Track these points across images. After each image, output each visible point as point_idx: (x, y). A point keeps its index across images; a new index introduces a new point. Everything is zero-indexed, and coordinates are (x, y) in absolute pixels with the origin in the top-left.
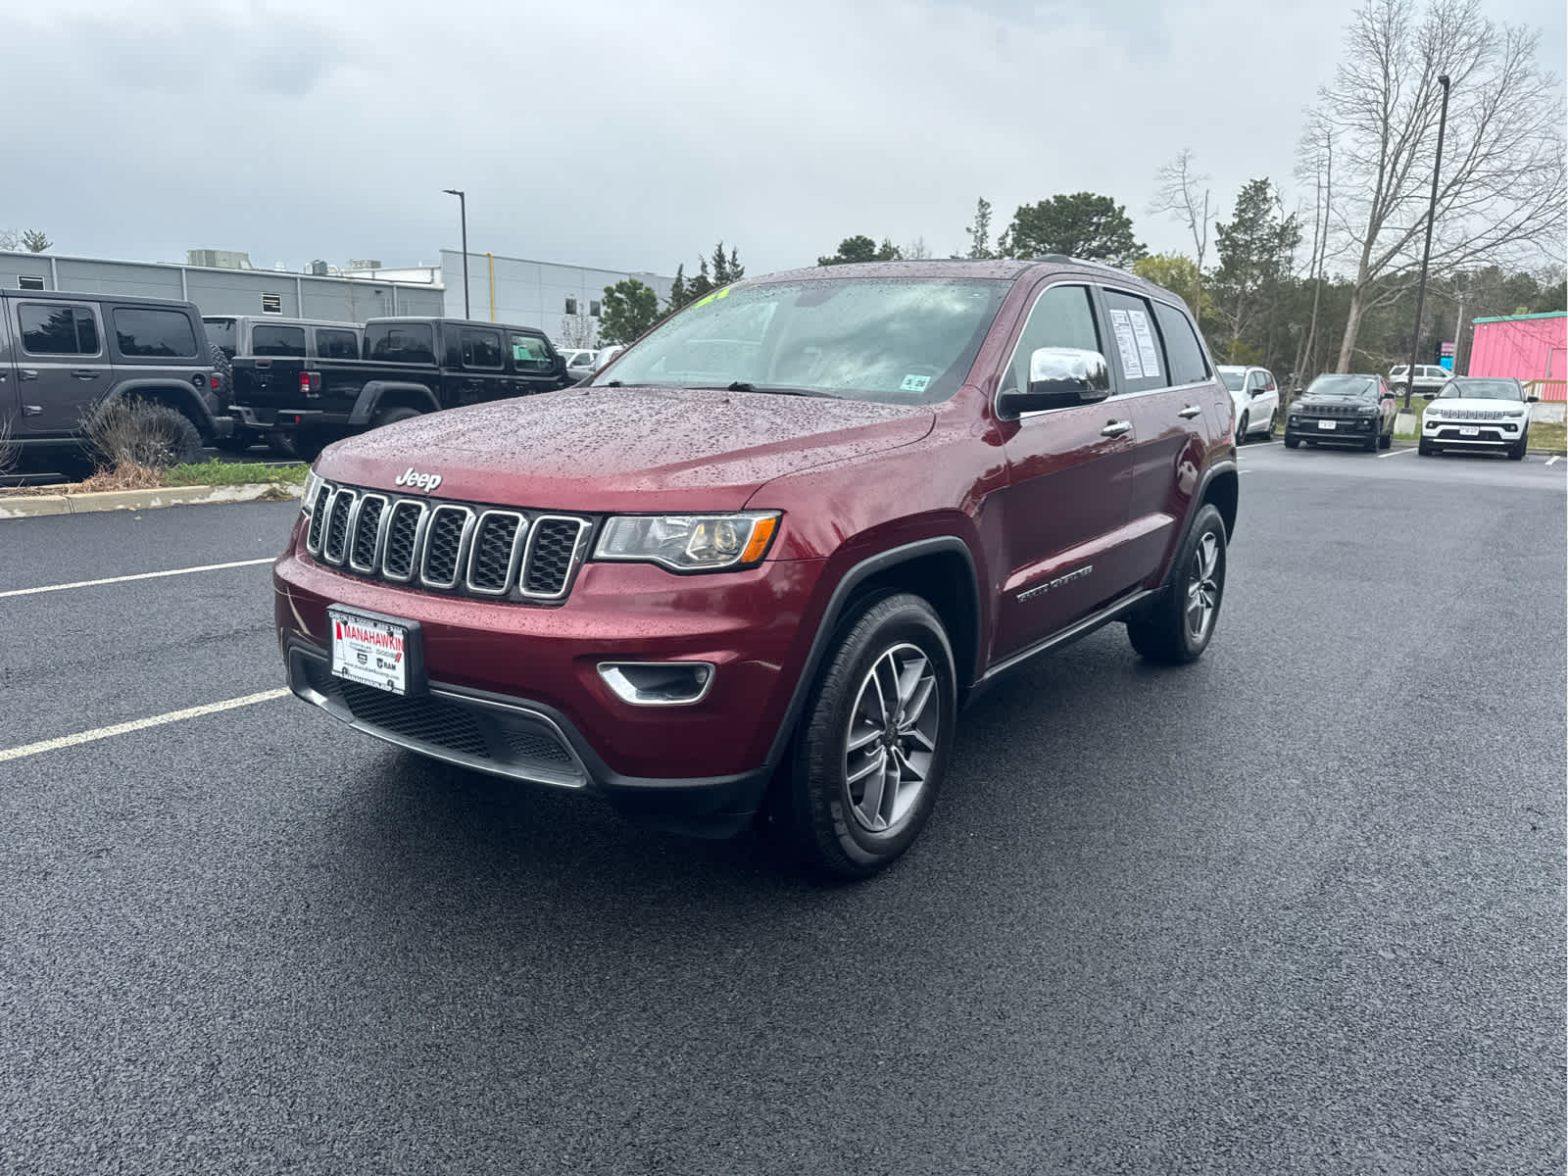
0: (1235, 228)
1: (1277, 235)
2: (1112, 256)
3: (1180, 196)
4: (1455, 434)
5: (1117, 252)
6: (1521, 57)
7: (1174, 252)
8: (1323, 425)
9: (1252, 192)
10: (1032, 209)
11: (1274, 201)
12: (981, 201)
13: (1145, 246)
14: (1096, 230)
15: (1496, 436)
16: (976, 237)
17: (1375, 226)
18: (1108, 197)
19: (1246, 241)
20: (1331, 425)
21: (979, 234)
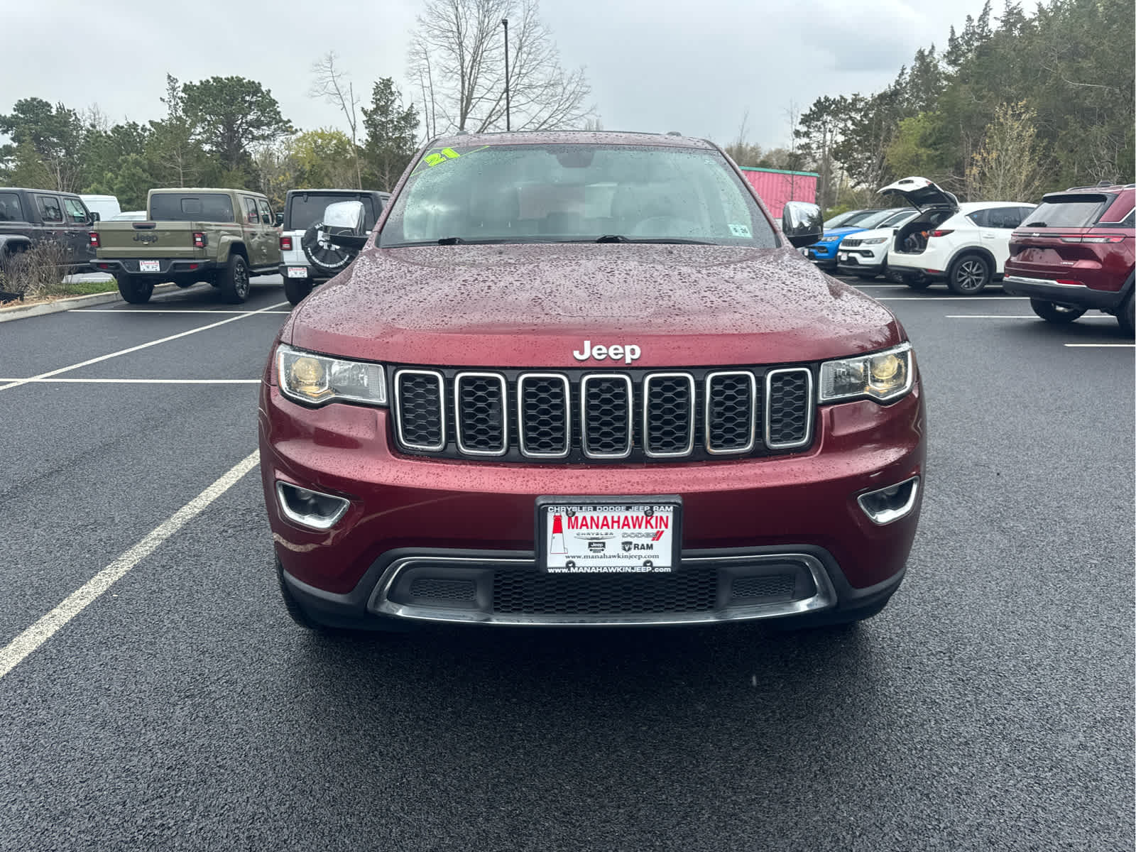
0: (375, 112)
1: (403, 118)
2: (265, 128)
3: (331, 85)
5: (269, 124)
6: (531, 12)
7: (331, 127)
9: (381, 86)
10: (195, 86)
11: (397, 94)
12: (169, 77)
13: (289, 121)
14: (250, 107)
16: (170, 106)
17: (464, 116)
18: (256, 82)
19: (383, 122)
21: (172, 104)
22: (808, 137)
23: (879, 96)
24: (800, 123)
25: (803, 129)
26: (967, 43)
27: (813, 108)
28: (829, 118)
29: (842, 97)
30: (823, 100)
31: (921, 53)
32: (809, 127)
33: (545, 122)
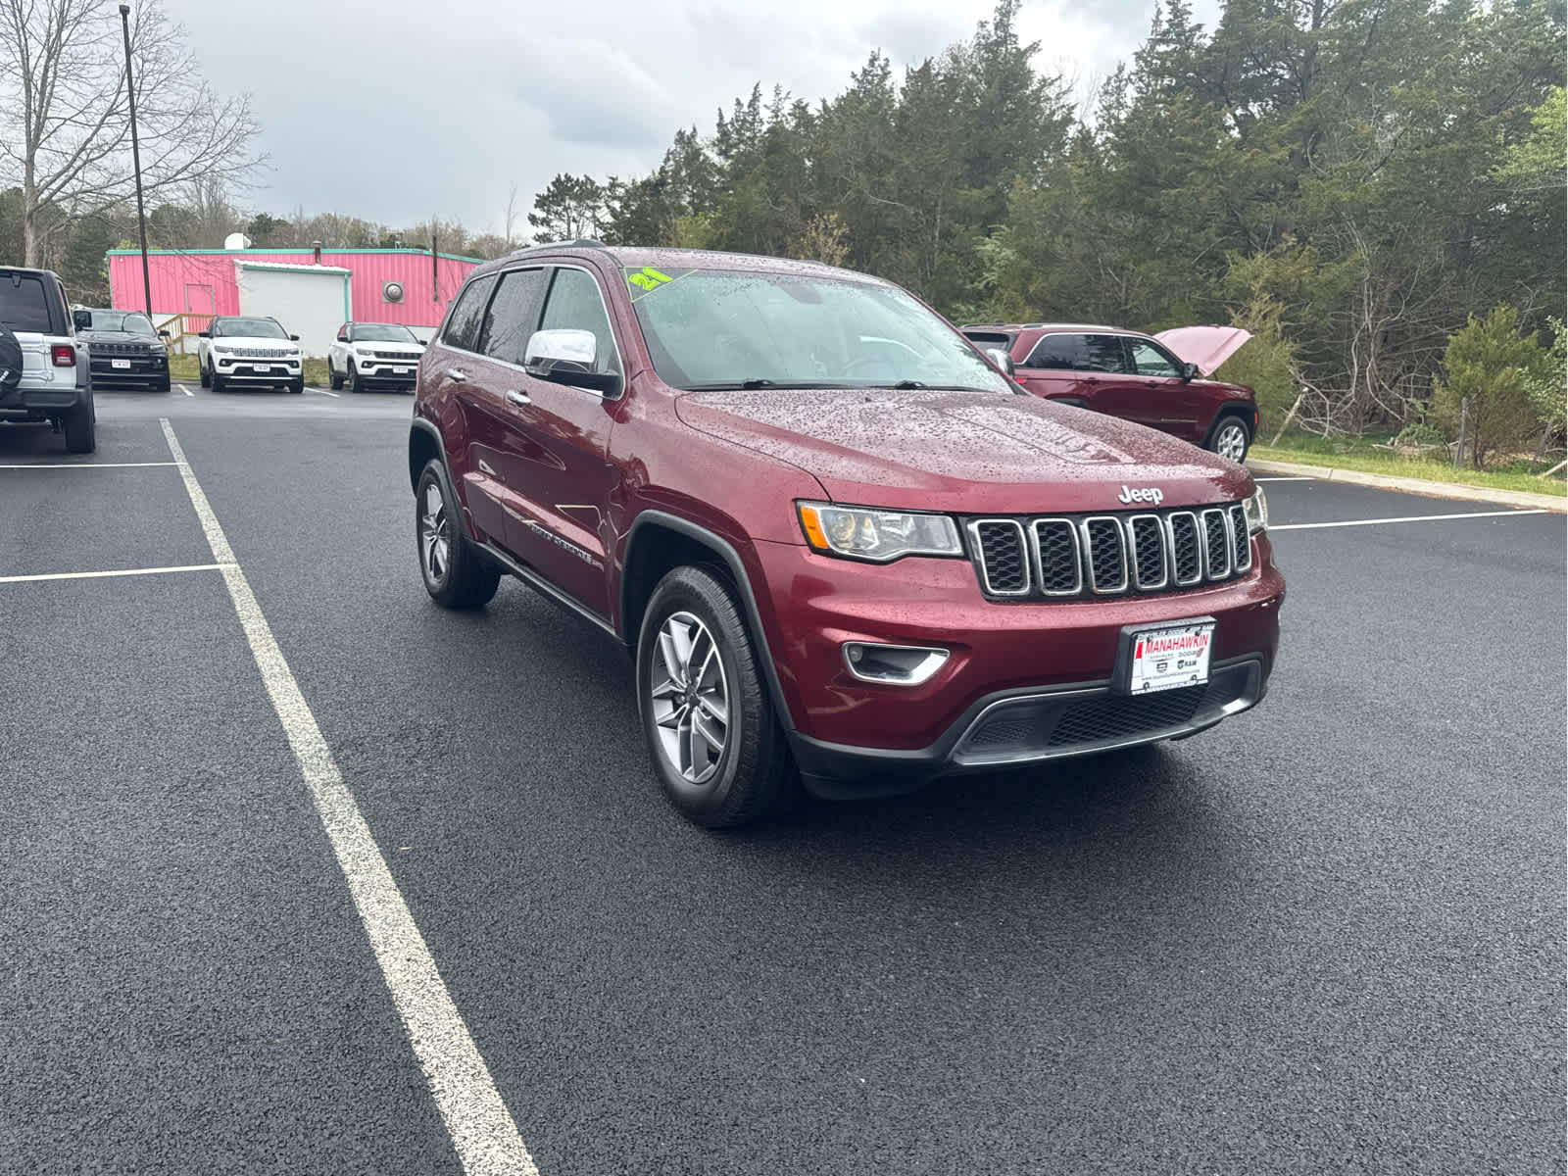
4: (250, 371)
8: (116, 364)
15: (284, 372)
17: (33, 144)
20: (126, 364)
22: (548, 225)
23: (643, 183)
24: (536, 206)
25: (540, 214)
26: (738, 132)
27: (552, 188)
28: (573, 204)
29: (587, 178)
30: (563, 178)
31: (681, 134)
32: (548, 212)
33: (185, 169)
